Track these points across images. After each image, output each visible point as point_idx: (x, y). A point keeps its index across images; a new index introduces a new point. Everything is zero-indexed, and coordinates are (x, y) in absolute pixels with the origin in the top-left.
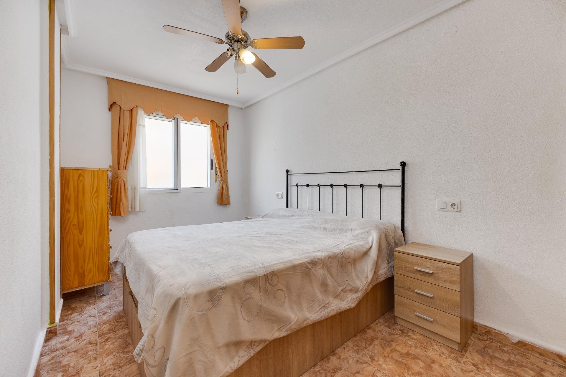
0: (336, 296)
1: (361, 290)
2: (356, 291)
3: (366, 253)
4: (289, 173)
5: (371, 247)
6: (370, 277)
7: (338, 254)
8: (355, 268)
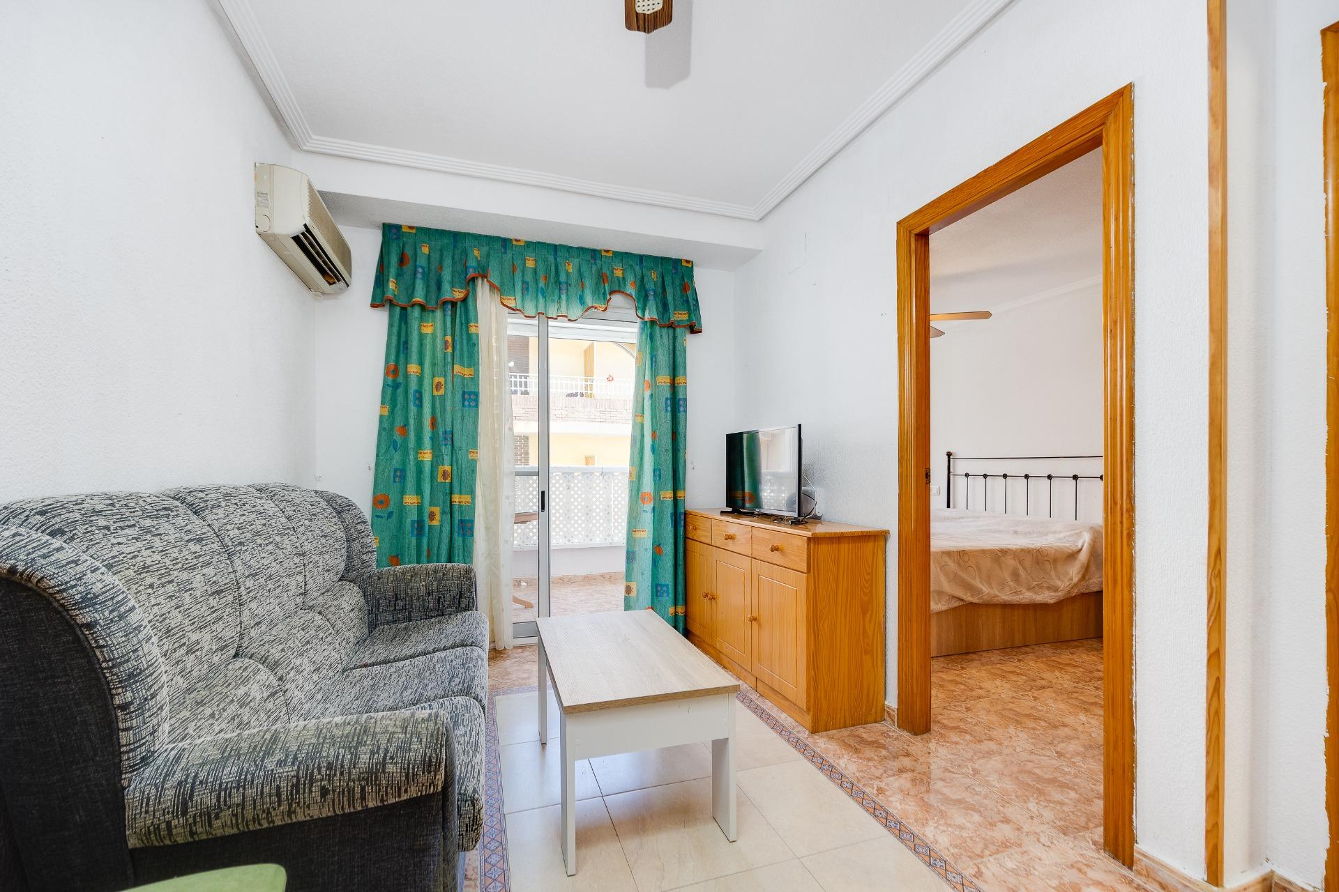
0: (1030, 589)
1: (1062, 590)
2: (1056, 590)
3: (1073, 556)
4: (951, 457)
5: (1081, 550)
6: (1076, 579)
7: (1033, 549)
8: (1055, 568)
